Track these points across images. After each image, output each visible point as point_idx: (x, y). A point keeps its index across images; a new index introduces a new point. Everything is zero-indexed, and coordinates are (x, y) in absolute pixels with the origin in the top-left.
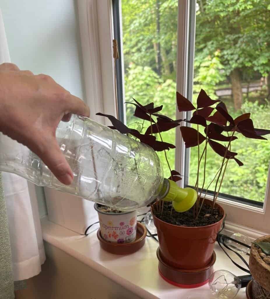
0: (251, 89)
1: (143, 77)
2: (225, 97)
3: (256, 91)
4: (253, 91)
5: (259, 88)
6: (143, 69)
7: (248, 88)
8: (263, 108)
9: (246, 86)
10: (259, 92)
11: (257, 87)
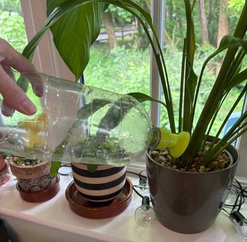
0: (125, 33)
1: (11, 23)
2: (103, 41)
3: (130, 35)
4: (128, 35)
5: (132, 32)
6: (10, 14)
7: (122, 32)
8: (129, 52)
9: (121, 31)
10: (132, 36)
11: (130, 31)
